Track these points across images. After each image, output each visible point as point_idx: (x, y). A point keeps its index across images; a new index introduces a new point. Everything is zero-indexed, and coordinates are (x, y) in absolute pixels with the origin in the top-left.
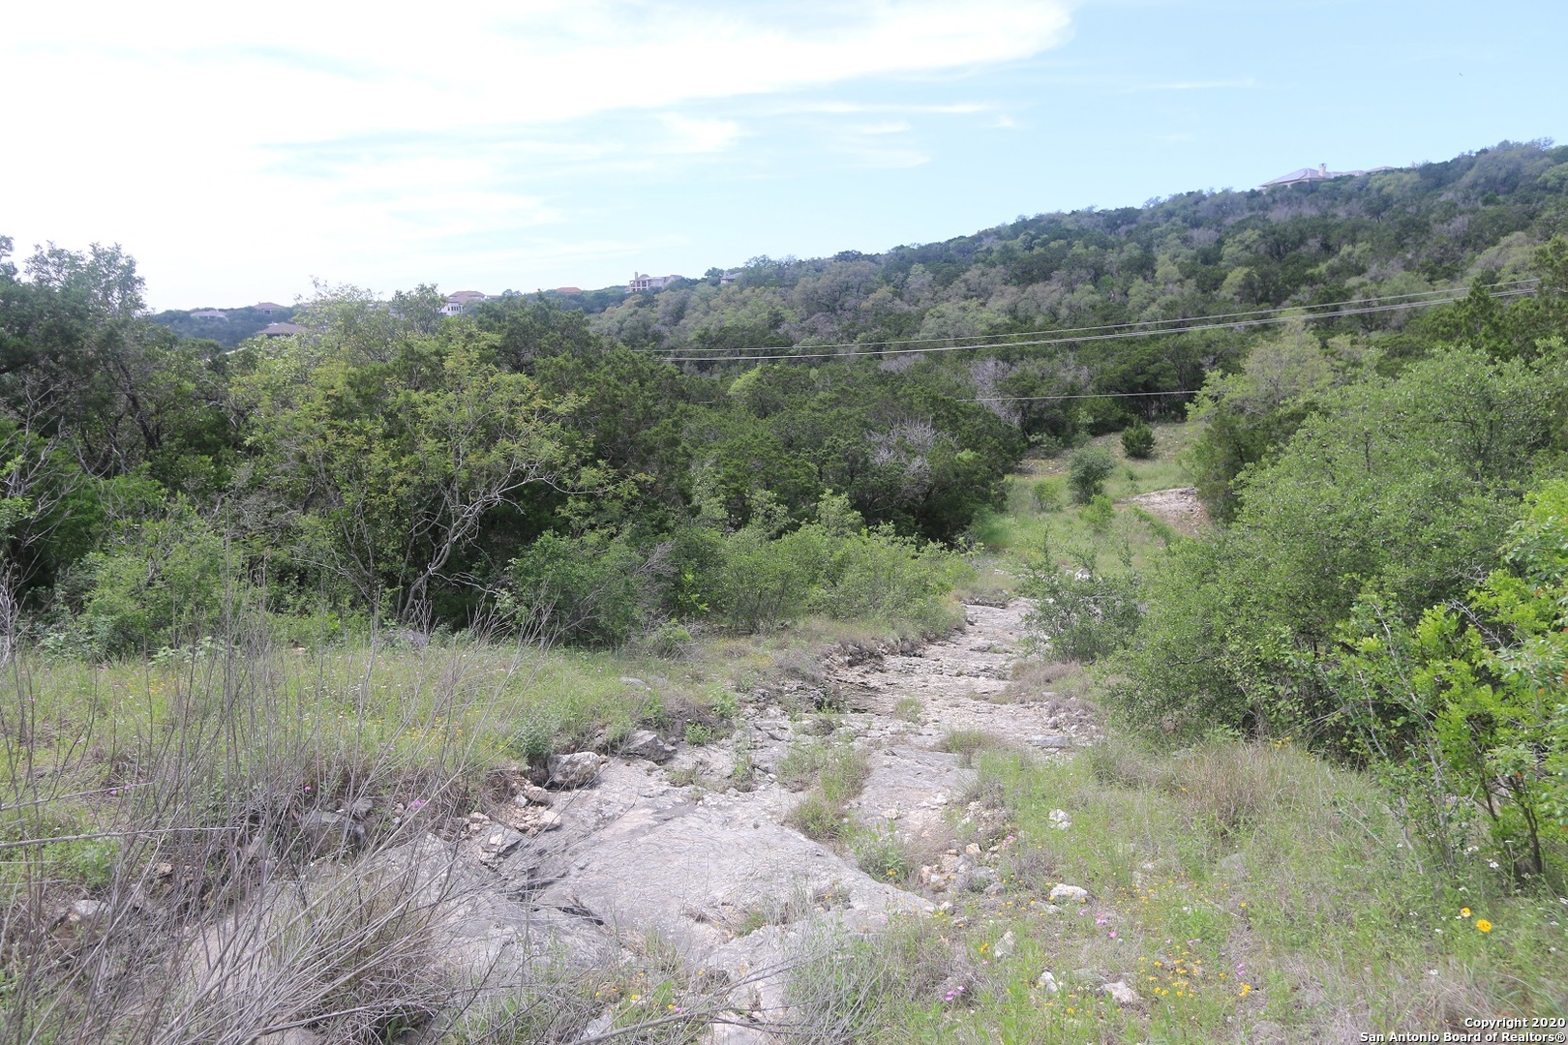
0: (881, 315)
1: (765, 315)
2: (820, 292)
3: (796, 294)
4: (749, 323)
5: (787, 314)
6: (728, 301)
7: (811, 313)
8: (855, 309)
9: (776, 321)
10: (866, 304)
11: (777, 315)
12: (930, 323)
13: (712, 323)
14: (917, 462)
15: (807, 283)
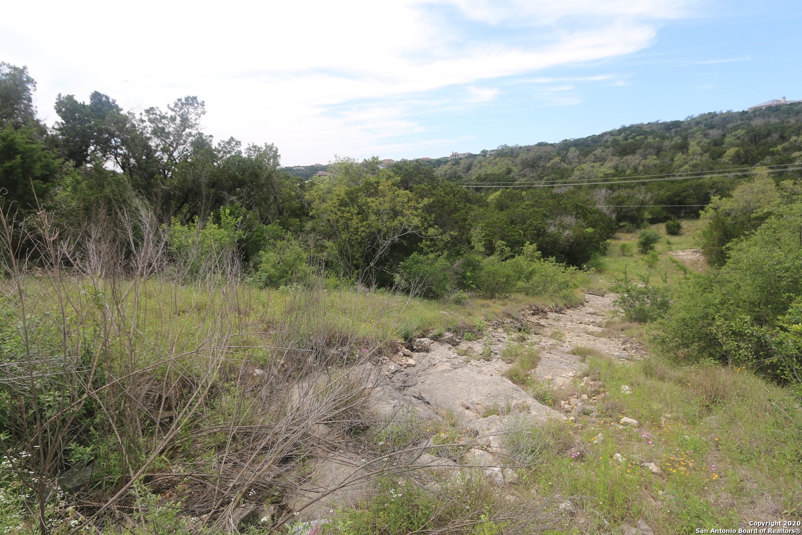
0: (555, 169)
1: (504, 169)
2: (529, 159)
3: (518, 160)
4: (497, 173)
5: (514, 168)
6: (489, 163)
7: (524, 168)
8: (543, 167)
9: (509, 171)
10: (548, 165)
11: (509, 169)
12: (577, 173)
13: (482, 172)
14: (567, 232)
15: (523, 156)
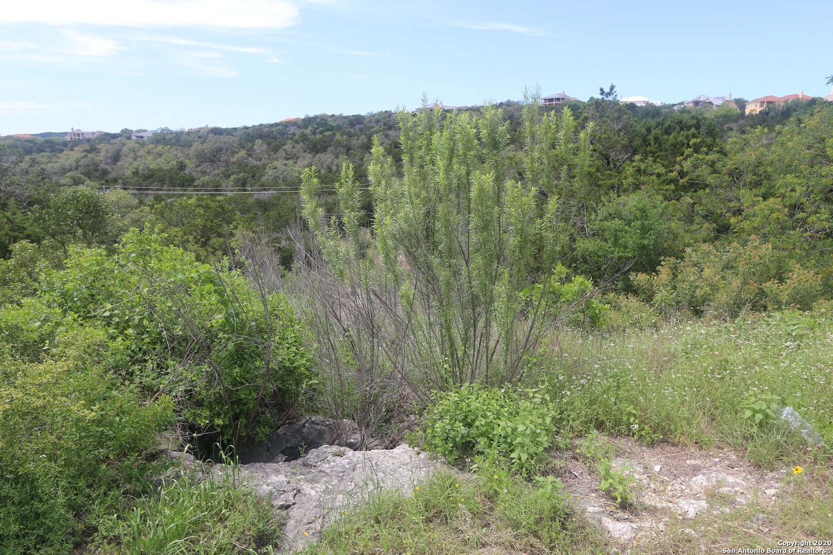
0: (242, 166)
1: (174, 163)
2: (206, 151)
3: (192, 151)
4: (166, 167)
5: (187, 162)
6: (149, 152)
7: (202, 162)
8: (227, 163)
9: (182, 167)
10: (232, 160)
11: (181, 163)
12: (270, 172)
13: (140, 164)
15: (197, 146)
